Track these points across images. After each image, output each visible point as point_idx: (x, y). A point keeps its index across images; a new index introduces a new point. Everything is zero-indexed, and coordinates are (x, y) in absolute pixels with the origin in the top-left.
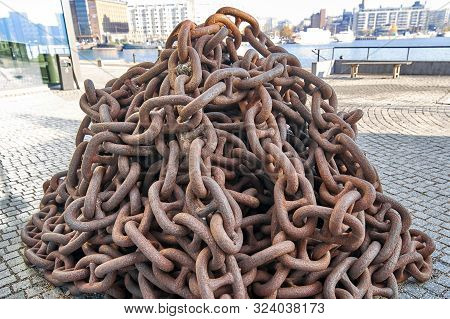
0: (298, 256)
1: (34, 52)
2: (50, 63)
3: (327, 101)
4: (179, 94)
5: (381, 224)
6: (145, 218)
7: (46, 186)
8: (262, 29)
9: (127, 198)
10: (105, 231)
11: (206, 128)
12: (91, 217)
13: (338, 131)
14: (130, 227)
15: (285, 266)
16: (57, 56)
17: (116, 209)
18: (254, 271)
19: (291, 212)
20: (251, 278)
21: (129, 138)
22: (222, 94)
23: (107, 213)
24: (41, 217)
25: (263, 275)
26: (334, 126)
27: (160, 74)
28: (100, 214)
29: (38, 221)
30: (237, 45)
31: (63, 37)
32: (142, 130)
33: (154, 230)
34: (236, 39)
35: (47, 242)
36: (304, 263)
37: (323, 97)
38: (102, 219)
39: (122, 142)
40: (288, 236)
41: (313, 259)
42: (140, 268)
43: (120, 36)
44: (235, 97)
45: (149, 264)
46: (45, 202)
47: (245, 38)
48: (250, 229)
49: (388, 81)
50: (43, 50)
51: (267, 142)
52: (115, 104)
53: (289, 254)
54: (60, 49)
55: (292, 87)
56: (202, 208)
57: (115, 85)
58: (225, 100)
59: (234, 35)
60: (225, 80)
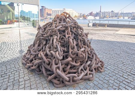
0: (73, 62)
1: (32, 19)
2: (34, 22)
3: (82, 30)
4: (54, 27)
5: (91, 57)
6: (45, 52)
7: (29, 48)
8: (71, 16)
9: (42, 48)
10: (37, 55)
11: (58, 34)
12: (36, 52)
13: (83, 36)
14: (42, 54)
15: (70, 64)
16: (36, 20)
17: (40, 51)
18: (64, 65)
19: (72, 52)
20: (63, 66)
21: (44, 36)
22: (61, 28)
23: (38, 51)
24: (27, 54)
25: (66, 66)
26: (82, 35)
27: (52, 24)
28: (37, 51)
29: (26, 54)
30: (66, 19)
31: (38, 16)
32: (47, 34)
33: (46, 55)
34: (66, 18)
35: (27, 59)
36: (74, 64)
37: (81, 29)
38: (37, 52)
39: (43, 37)
40: (71, 57)
41: (76, 63)
42: (43, 63)
43: (50, 16)
44: (64, 29)
45: (44, 62)
46: (28, 51)
47: (68, 18)
48: (65, 56)
49: (104, 28)
50: (34, 19)
51: (69, 38)
52: (43, 30)
53: (71, 61)
54: (37, 19)
55: (75, 27)
56: (55, 50)
57: (44, 26)
58: (62, 29)
59: (66, 17)
60: (62, 25)
